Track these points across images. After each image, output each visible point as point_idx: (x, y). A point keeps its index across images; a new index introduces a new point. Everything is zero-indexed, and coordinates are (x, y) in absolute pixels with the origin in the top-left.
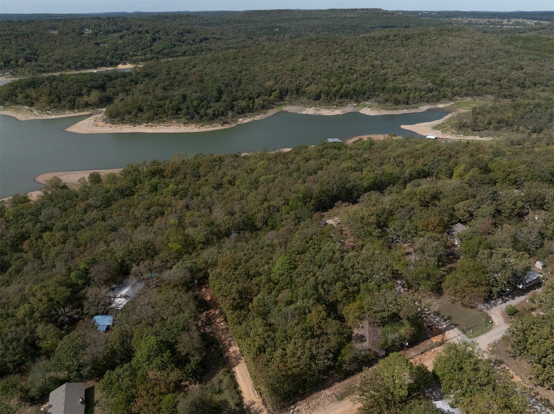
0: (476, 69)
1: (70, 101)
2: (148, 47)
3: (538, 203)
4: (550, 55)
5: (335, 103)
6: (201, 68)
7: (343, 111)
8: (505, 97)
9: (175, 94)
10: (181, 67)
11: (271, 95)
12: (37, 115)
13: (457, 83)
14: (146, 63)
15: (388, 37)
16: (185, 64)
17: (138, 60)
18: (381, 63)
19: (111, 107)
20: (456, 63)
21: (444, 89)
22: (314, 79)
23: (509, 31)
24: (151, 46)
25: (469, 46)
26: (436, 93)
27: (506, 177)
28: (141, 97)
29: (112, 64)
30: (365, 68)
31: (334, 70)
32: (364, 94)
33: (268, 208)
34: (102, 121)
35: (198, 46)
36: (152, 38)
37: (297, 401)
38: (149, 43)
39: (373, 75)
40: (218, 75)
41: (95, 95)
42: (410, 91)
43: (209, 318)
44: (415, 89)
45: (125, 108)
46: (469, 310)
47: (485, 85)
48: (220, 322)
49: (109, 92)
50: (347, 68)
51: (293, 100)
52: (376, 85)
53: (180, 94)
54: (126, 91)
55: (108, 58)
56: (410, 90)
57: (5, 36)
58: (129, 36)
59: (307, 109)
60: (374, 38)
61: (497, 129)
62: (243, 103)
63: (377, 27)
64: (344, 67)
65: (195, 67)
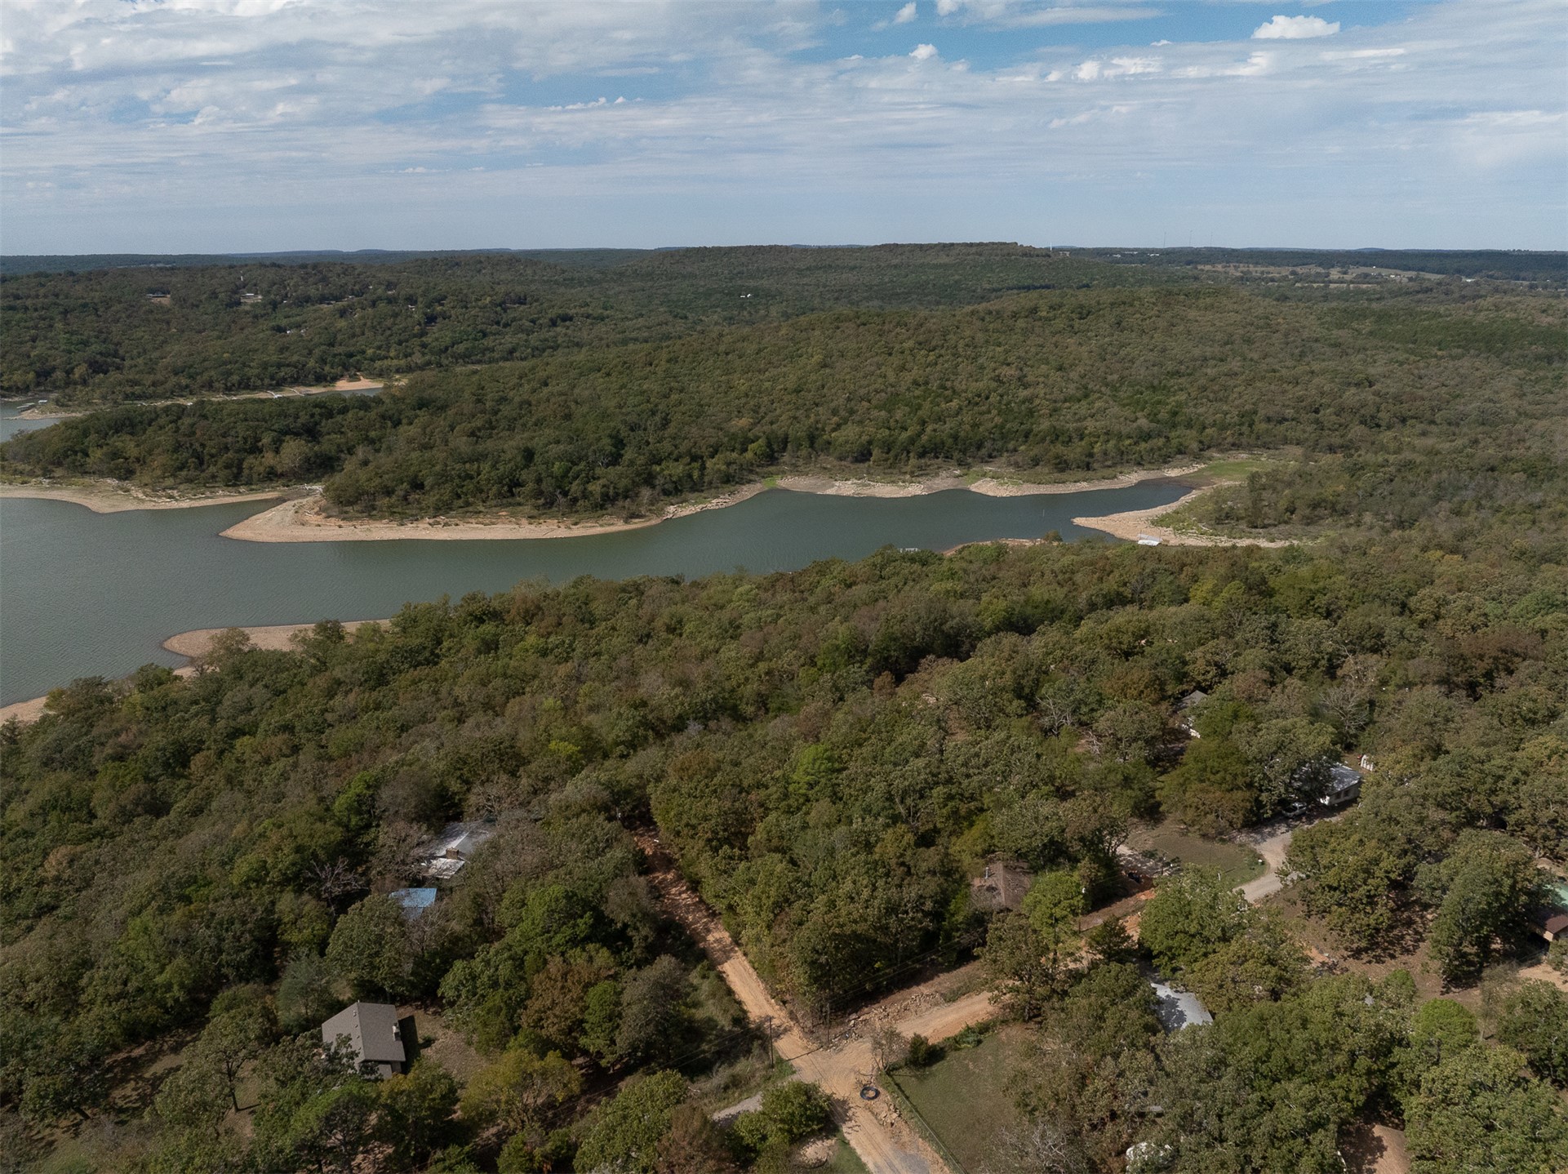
0: (1258, 384)
1: (227, 467)
2: (415, 336)
3: (1367, 643)
4: (1439, 353)
5: (908, 469)
6: (563, 386)
7: (930, 488)
8: (1332, 449)
9: (506, 446)
10: (510, 384)
11: (746, 450)
12: (143, 501)
13: (1211, 420)
14: (411, 376)
15: (1034, 310)
16: (521, 378)
17: (388, 368)
18: (1017, 373)
19: (338, 478)
20: (1209, 371)
21: (1178, 433)
22: (852, 412)
23: (1343, 296)
24: (421, 336)
25: (1241, 332)
26: (1162, 441)
27: (1308, 602)
28: (414, 455)
29: (320, 379)
30: (980, 385)
31: (903, 389)
32: (979, 447)
33: (767, 674)
34: (317, 513)
35: (546, 334)
36: (425, 314)
37: (861, 1008)
38: (418, 327)
39: (1000, 402)
40: (610, 403)
41: (293, 451)
42: (1092, 439)
43: (655, 887)
44: (1107, 434)
45: (378, 481)
46: (1217, 845)
47: (1280, 422)
48: (680, 894)
49: (326, 445)
50: (934, 385)
51: (801, 462)
52: (1008, 426)
53: (518, 448)
54: (372, 442)
55: (311, 363)
56: (1094, 436)
57: (36, 310)
58: (363, 309)
59: (837, 484)
60: (999, 315)
61: (1309, 521)
62: (677, 469)
63: (1009, 289)
64: (926, 383)
65: (546, 385)
